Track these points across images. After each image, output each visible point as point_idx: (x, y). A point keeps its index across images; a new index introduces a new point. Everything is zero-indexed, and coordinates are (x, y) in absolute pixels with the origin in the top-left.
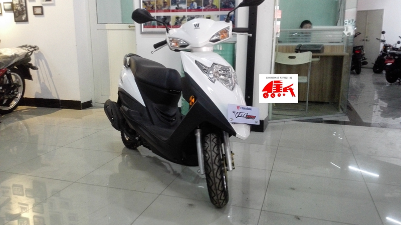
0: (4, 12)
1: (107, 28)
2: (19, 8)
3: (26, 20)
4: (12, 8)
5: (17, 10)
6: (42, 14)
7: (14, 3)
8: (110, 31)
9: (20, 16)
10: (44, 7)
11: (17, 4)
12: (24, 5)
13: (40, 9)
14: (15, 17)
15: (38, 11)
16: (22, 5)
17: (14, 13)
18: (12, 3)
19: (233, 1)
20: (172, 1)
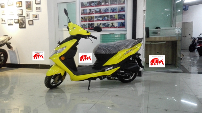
0: (14, 23)
1: (63, 30)
3: (25, 27)
9: (22, 25)
10: (34, 21)
11: (21, 20)
12: (24, 20)
15: (31, 23)
17: (19, 24)
18: (18, 19)
19: (124, 15)
20: (95, 16)
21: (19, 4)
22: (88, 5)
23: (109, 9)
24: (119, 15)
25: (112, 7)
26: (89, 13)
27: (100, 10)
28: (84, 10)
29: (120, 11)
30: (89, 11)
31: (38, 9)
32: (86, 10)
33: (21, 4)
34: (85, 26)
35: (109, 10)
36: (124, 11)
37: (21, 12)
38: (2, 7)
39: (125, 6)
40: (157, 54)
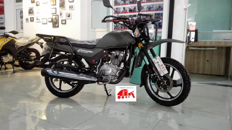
0: (48, 22)
1: (96, 31)
4: (52, 21)
5: (54, 21)
6: (65, 23)
7: (53, 18)
8: (97, 32)
9: (55, 25)
10: (67, 20)
11: (54, 19)
12: (57, 19)
14: (53, 25)
15: (64, 22)
16: (56, 19)
17: (53, 23)
18: (52, 19)
19: (162, 14)
20: (129, 15)
21: (53, 2)
22: (122, 2)
23: (145, 7)
24: (156, 14)
25: (148, 5)
26: (123, 12)
27: (135, 8)
28: (117, 8)
29: (157, 9)
30: (123, 9)
31: (71, 7)
32: (120, 8)
33: (55, 2)
34: (118, 26)
35: (145, 8)
36: (162, 9)
37: (55, 11)
38: (37, 5)
39: (163, 4)
40: (207, 62)
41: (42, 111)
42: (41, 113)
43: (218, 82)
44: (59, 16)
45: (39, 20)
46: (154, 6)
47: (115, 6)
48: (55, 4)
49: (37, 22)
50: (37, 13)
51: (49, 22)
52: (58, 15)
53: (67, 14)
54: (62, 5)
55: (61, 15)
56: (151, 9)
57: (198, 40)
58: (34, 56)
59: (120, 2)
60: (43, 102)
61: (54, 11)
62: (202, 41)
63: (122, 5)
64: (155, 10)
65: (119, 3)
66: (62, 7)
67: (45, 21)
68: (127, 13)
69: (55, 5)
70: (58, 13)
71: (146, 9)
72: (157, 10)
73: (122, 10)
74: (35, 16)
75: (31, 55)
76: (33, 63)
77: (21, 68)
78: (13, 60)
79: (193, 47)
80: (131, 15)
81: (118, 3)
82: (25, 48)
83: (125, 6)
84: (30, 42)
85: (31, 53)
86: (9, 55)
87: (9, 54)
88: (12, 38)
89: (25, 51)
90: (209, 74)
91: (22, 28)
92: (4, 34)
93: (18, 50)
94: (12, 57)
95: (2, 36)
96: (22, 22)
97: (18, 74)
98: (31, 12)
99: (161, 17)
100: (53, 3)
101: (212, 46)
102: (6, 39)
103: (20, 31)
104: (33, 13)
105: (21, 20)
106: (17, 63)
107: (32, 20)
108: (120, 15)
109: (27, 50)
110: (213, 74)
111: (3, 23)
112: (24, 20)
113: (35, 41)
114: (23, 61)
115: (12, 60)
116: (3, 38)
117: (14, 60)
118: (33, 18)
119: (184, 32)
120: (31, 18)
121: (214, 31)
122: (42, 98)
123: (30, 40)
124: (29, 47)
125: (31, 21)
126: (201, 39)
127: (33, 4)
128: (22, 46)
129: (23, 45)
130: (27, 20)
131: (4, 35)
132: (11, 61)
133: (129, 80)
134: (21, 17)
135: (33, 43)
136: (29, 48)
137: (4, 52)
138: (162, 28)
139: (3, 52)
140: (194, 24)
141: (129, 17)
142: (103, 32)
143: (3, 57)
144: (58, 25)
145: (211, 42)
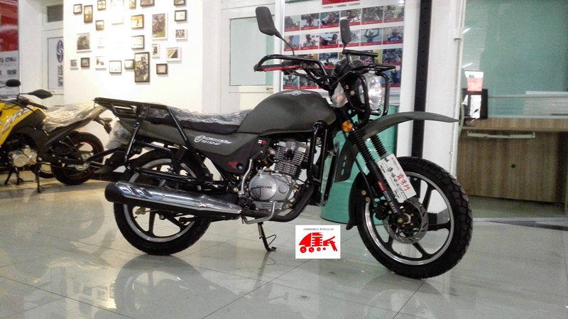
0: (124, 70)
1: (240, 91)
2: (141, 66)
3: (148, 81)
4: (133, 67)
5: (138, 68)
6: (166, 73)
7: (137, 60)
8: (244, 95)
9: (141, 76)
10: (169, 65)
12: (147, 61)
13: (164, 67)
15: (162, 69)
18: (134, 61)
19: (400, 52)
20: (320, 54)
21: (136, 22)
22: (304, 23)
23: (359, 35)
24: (385, 51)
25: (367, 30)
26: (305, 45)
27: (334, 37)
28: (291, 38)
29: (389, 39)
30: (305, 40)
31: (180, 34)
32: (298, 37)
33: (141, 21)
34: (293, 80)
35: (360, 38)
36: (400, 40)
37: (141, 42)
38: (98, 28)
39: (403, 27)
40: (510, 169)
41: (106, 288)
42: (104, 293)
43: (540, 218)
44: (152, 55)
45: (102, 64)
46: (382, 33)
47: (285, 31)
48: (140, 25)
49: (97, 69)
50: (99, 47)
51: (126, 69)
52: (148, 53)
53: (169, 50)
54: (159, 28)
55: (155, 52)
56: (375, 40)
57: (489, 116)
58: (88, 153)
59: (299, 23)
60: (109, 264)
61: (138, 43)
62: (500, 119)
63: (303, 29)
64: (385, 43)
65: (297, 24)
66: (158, 34)
67: (116, 67)
68: (316, 48)
69: (143, 28)
70: (149, 48)
71: (362, 39)
72: (389, 41)
73: (303, 41)
74: (92, 54)
75: (81, 149)
76: (87, 170)
77: (56, 182)
78: (38, 160)
79: (477, 131)
80: (324, 54)
81: (294, 25)
82: (68, 132)
83: (312, 32)
84: (79, 119)
85: (82, 145)
86: (27, 150)
87: (27, 146)
88: (37, 108)
89: (66, 140)
90: (517, 197)
91: (61, 84)
92: (18, 98)
93: (49, 138)
94: (36, 155)
95: (12, 102)
96: (61, 68)
97: (49, 197)
98: (83, 44)
99: (399, 59)
100: (138, 22)
101: (522, 129)
102: (22, 110)
103: (57, 91)
104: (88, 48)
105: (59, 64)
106: (46, 168)
107: (85, 64)
108: (297, 53)
109: (71, 136)
110: (528, 199)
111: (14, 72)
112: (66, 63)
113: (90, 114)
114: (61, 164)
115: (35, 161)
116: (15, 108)
117: (40, 161)
118: (88, 59)
119: (455, 96)
120: (82, 59)
121: (528, 93)
122: (107, 256)
123: (78, 112)
124: (77, 130)
125: (83, 66)
126: (498, 113)
127: (89, 25)
128: (61, 128)
129: (62, 125)
130: (72, 65)
131: (17, 101)
132: (32, 164)
133: (320, 213)
134: (59, 57)
135: (88, 120)
136: (77, 132)
137: (17, 140)
138: (399, 86)
139: (14, 141)
140: (480, 75)
141: (320, 58)
142: (256, 94)
143: (12, 152)
144: (149, 77)
145: (520, 119)
